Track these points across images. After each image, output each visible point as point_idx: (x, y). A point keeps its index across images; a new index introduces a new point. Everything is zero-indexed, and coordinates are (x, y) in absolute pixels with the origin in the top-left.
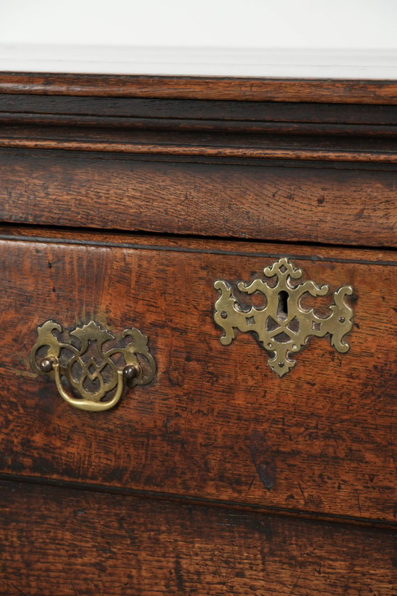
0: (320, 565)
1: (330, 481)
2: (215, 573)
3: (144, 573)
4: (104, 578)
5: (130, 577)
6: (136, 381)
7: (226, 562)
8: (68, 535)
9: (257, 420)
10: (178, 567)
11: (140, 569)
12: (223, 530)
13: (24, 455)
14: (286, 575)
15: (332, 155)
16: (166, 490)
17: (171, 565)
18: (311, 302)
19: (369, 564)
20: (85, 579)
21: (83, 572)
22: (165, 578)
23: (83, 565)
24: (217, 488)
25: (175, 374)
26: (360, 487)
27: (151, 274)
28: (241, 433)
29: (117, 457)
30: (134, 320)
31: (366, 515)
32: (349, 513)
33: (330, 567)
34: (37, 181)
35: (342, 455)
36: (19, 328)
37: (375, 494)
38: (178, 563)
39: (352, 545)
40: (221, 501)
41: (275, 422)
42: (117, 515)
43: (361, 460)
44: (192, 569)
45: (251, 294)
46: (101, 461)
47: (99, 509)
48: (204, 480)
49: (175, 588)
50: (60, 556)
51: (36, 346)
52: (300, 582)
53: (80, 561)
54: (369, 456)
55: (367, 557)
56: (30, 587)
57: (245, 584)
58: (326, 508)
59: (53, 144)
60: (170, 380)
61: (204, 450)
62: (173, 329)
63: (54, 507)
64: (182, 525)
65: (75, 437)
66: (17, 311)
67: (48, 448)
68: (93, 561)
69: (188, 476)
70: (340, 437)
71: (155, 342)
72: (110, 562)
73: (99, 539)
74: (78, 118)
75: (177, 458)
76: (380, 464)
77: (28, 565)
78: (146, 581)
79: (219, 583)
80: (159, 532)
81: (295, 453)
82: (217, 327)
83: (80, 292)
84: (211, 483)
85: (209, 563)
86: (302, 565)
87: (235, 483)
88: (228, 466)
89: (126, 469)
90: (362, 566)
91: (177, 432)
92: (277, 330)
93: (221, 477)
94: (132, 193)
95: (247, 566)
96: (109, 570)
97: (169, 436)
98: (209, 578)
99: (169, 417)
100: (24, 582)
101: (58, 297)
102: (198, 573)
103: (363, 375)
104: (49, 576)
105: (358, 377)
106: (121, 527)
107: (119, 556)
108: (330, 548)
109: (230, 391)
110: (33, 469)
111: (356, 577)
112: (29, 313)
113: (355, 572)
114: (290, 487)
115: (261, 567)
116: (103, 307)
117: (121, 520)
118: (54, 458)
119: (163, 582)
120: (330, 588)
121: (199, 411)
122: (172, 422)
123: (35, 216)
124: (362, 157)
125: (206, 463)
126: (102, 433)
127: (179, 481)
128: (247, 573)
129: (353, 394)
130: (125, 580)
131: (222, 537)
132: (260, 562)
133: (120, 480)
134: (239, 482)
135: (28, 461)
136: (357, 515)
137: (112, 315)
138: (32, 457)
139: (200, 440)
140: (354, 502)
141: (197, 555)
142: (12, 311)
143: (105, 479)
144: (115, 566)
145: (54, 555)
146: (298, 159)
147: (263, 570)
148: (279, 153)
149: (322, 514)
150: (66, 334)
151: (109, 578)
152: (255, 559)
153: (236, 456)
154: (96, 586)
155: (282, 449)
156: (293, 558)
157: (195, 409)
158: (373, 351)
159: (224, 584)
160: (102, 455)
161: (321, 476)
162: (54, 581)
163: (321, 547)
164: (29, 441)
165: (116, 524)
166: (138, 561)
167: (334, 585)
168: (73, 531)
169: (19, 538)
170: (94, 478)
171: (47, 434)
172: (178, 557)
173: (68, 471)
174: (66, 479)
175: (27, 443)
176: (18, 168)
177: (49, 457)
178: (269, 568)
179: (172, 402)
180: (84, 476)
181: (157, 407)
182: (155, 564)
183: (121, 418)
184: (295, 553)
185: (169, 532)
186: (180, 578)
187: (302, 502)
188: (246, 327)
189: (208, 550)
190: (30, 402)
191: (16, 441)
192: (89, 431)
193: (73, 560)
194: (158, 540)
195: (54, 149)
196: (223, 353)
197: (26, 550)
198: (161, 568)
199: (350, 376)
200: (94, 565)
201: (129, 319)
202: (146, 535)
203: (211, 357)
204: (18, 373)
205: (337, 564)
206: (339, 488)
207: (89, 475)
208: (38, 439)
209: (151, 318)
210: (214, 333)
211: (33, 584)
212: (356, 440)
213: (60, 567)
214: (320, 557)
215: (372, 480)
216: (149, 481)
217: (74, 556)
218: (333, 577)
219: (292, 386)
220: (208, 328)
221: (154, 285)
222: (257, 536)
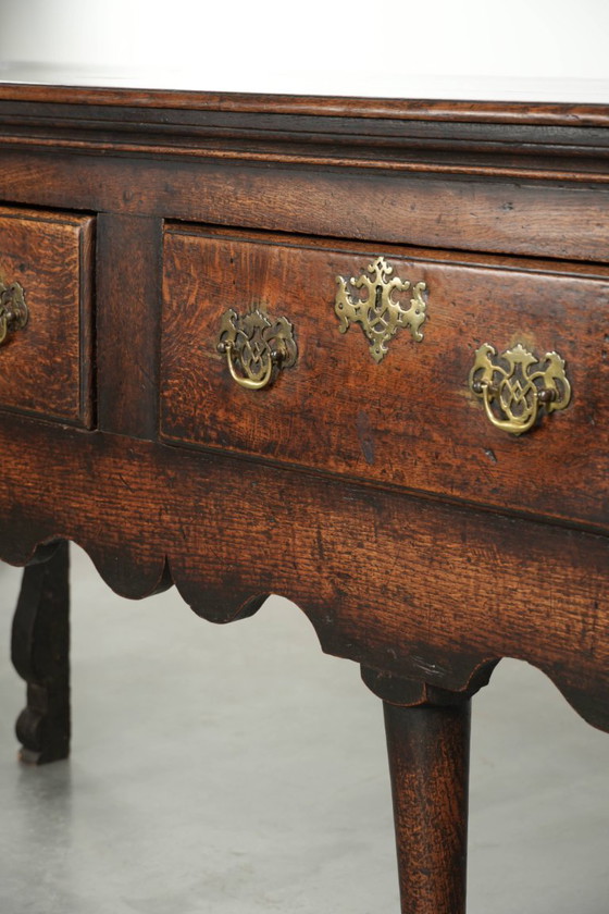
0: (413, 538)
1: (409, 458)
2: (344, 543)
3: (297, 542)
4: (271, 545)
5: (288, 544)
6: (284, 364)
7: (351, 533)
8: (247, 505)
9: (362, 402)
10: (319, 538)
11: (294, 538)
12: (348, 504)
13: (212, 429)
14: (391, 546)
15: (413, 166)
16: (302, 463)
17: (315, 535)
18: (398, 295)
19: (446, 539)
20: (259, 546)
21: (257, 539)
22: (311, 547)
23: (257, 532)
24: (336, 461)
25: (310, 358)
26: (429, 464)
27: (296, 269)
28: (352, 412)
29: (272, 432)
30: (284, 311)
31: (433, 489)
32: (422, 487)
33: (420, 540)
34: (230, 188)
35: (418, 434)
36: (211, 315)
37: (438, 471)
38: (319, 533)
39: (434, 520)
40: (339, 474)
41: (374, 403)
42: (279, 487)
43: (430, 440)
44: (328, 539)
45: (359, 289)
46: (261, 436)
47: (267, 482)
48: (327, 454)
49: (317, 557)
50: (242, 524)
51: (221, 331)
52: (401, 554)
53: (254, 529)
54: (435, 436)
55: (444, 531)
56: (221, 550)
57: (364, 554)
58: (408, 482)
59: (234, 154)
60: (307, 364)
61: (328, 427)
62: (310, 318)
63: (238, 479)
64: (322, 498)
65: (245, 413)
66: (210, 301)
67: (227, 423)
68: (264, 529)
69: (317, 450)
70: (417, 418)
71: (298, 330)
72: (275, 531)
73: (268, 510)
74: (247, 131)
75: (310, 434)
76: (443, 443)
77: (221, 530)
78: (299, 549)
79: (346, 553)
80: (307, 504)
81: (387, 432)
82: (337, 318)
83: (251, 284)
84: (332, 457)
85: (340, 534)
86: (402, 538)
87: (347, 457)
88: (343, 441)
89: (276, 443)
90: (442, 540)
91: (310, 411)
92: (376, 321)
93: (338, 452)
94: (291, 199)
95: (365, 538)
96: (274, 538)
97: (306, 414)
98: (340, 548)
99: (306, 397)
100: (218, 546)
101: (236, 288)
102: (333, 543)
103: (432, 362)
104: (234, 542)
105: (428, 364)
106: (281, 499)
107: (280, 525)
108: (420, 523)
109: (345, 375)
110: (218, 441)
111: (438, 551)
112: (217, 303)
113: (438, 546)
114: (383, 463)
115: (374, 539)
116: (264, 298)
117: (281, 492)
118: (231, 432)
119: (309, 550)
120: (421, 560)
121: (325, 392)
122: (308, 401)
123: (229, 218)
124: (434, 168)
125: (329, 439)
126: (262, 410)
127: (311, 454)
128: (365, 544)
129: (425, 379)
130: (284, 547)
131: (348, 510)
132: (373, 534)
133: (273, 453)
134: (351, 458)
135: (214, 434)
136: (427, 488)
137: (270, 305)
138: (216, 430)
139: (325, 419)
140: (424, 477)
141: (331, 526)
142: (207, 301)
143: (263, 452)
144: (277, 535)
145: (238, 523)
146: (391, 169)
147: (376, 542)
148: (379, 164)
149: (405, 488)
150: (240, 321)
151: (274, 546)
152: (370, 532)
153: (348, 433)
154: (266, 552)
155: (379, 428)
156: (395, 531)
157: (322, 390)
158: (439, 340)
159: (349, 553)
160: (262, 431)
161: (404, 453)
162: (238, 546)
163: (414, 521)
164: (215, 416)
165: (278, 496)
166: (293, 530)
167: (423, 557)
168: (250, 501)
169: (215, 506)
170: (256, 451)
171: (227, 410)
172: (319, 527)
173: (240, 444)
174: (238, 450)
175: (213, 418)
176: (218, 176)
177: (227, 430)
178: (380, 540)
179: (307, 384)
180: (250, 449)
181: (298, 387)
182: (304, 533)
183: (274, 398)
184: (397, 527)
185: (313, 504)
186: (321, 546)
187: (391, 476)
188: (355, 317)
189: (339, 522)
190: (216, 382)
191: (207, 416)
192: (254, 408)
193: (250, 528)
194: (306, 511)
195: (236, 159)
196: (340, 340)
197: (220, 517)
198: (308, 538)
199: (423, 362)
200: (264, 533)
201: (281, 309)
202: (298, 506)
203: (334, 344)
204: (210, 355)
205: (425, 537)
206: (416, 464)
207: (253, 447)
208: (221, 414)
209: (295, 308)
210: (335, 322)
211: (224, 548)
212: (427, 421)
213: (242, 533)
214: (414, 531)
215: (437, 457)
216: (292, 454)
217: (250, 524)
218: (422, 549)
219: (386, 371)
220: (332, 318)
221: (297, 279)
222: (371, 509)
